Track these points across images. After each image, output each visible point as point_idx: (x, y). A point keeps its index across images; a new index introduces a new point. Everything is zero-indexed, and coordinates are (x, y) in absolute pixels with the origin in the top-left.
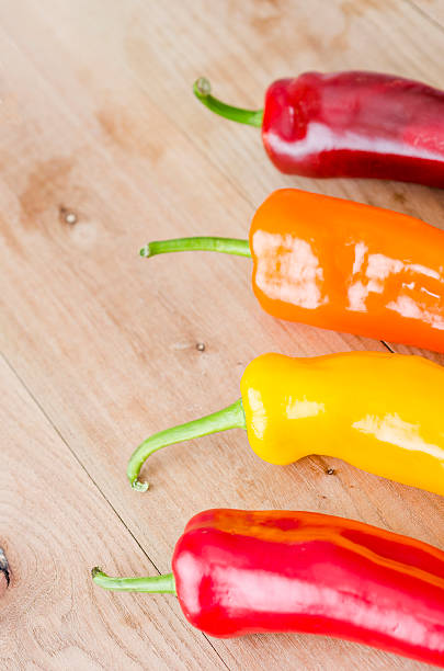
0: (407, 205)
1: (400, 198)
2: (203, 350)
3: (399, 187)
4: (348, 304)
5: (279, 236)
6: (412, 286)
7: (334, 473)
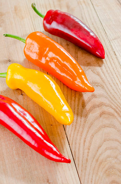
0: (68, 47)
1: (68, 45)
2: (10, 61)
3: (69, 43)
4: (41, 61)
5: (32, 40)
6: (55, 61)
7: (23, 95)
